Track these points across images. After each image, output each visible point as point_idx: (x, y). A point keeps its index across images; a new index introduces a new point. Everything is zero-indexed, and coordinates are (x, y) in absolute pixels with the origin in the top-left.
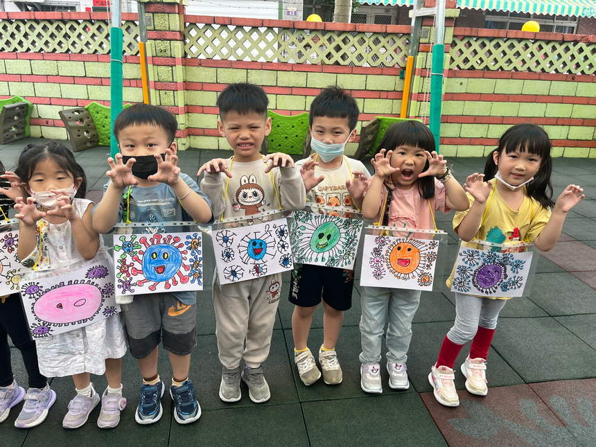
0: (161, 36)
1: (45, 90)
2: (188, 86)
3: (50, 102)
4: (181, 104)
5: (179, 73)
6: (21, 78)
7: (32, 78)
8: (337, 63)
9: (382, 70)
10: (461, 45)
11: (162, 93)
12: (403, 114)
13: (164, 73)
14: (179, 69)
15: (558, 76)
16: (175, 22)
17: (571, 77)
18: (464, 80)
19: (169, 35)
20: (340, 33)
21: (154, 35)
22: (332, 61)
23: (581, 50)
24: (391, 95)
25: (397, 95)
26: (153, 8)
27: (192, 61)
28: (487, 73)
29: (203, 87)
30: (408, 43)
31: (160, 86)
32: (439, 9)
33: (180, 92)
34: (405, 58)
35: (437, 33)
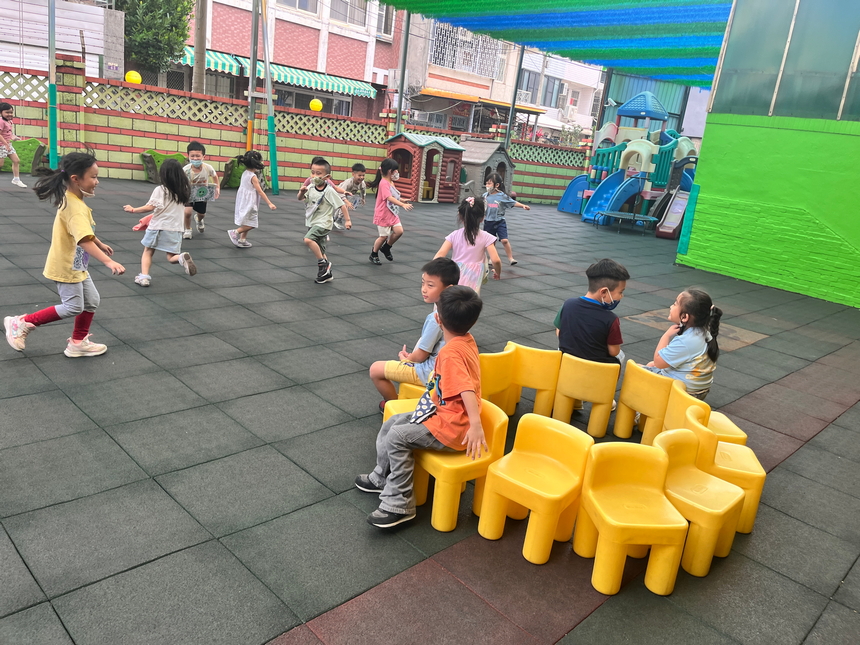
0: (69, 89)
2: (87, 128)
4: (82, 141)
5: (82, 118)
8: (200, 120)
9: (231, 128)
10: (279, 116)
11: (66, 131)
13: (69, 116)
14: (81, 115)
15: (336, 141)
16: (80, 81)
17: (345, 142)
18: (284, 139)
19: (76, 90)
20: (201, 101)
21: (63, 89)
22: (196, 119)
24: (238, 145)
25: (243, 145)
26: (63, 70)
27: (88, 109)
28: (296, 136)
29: (96, 129)
30: (246, 111)
31: (65, 126)
32: (269, 94)
33: (82, 132)
34: (246, 121)
35: (268, 109)
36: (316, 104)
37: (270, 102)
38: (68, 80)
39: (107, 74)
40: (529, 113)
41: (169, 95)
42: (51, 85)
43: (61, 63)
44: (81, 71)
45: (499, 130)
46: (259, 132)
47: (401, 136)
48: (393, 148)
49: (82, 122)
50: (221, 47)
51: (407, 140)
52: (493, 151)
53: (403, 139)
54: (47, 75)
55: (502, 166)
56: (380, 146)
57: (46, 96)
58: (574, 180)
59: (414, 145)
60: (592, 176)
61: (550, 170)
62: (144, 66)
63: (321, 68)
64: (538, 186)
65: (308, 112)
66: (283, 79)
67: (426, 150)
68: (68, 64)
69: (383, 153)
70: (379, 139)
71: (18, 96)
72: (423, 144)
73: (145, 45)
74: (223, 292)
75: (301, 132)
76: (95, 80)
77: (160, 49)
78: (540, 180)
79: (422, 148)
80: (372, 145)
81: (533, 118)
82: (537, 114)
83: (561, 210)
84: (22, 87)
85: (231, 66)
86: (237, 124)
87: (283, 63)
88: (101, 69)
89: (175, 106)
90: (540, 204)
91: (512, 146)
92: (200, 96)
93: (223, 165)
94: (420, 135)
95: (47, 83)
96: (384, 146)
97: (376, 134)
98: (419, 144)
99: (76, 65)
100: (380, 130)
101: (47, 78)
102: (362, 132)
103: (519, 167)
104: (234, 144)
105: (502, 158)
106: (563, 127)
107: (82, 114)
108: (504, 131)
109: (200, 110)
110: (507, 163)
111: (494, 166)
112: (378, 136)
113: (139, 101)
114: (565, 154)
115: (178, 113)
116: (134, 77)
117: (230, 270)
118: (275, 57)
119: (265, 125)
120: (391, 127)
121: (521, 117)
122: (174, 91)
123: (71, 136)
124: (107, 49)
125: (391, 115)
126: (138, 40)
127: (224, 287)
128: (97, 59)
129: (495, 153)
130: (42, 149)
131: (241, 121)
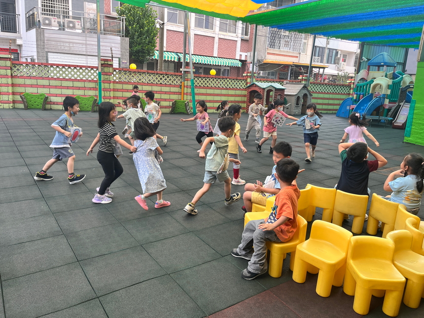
0: (106, 74)
1: (53, 91)
2: (114, 90)
3: (56, 95)
4: (112, 96)
5: (112, 86)
6: (44, 86)
7: (49, 87)
8: (161, 83)
9: (175, 86)
10: (196, 79)
11: (105, 92)
12: (182, 99)
13: (106, 85)
15: (223, 88)
16: (111, 70)
17: (227, 89)
18: (198, 89)
19: (109, 74)
20: (161, 75)
21: (104, 74)
22: (160, 83)
23: (228, 81)
24: (178, 93)
25: (180, 93)
26: (104, 66)
27: (114, 82)
28: (204, 87)
29: (117, 90)
30: (181, 78)
31: (105, 90)
32: (191, 69)
33: (112, 92)
34: (181, 82)
35: (191, 76)
36: (213, 72)
37: (192, 73)
38: (106, 69)
39: (122, 66)
40: (320, 68)
41: (148, 73)
42: (99, 72)
43: (103, 62)
44: (111, 65)
45: (304, 78)
46: (187, 87)
47: (254, 84)
48: (250, 90)
49: (112, 88)
50: (170, 49)
51: (256, 86)
52: (300, 88)
53: (255, 85)
54: (97, 68)
55: (305, 95)
56: (243, 89)
57: (97, 77)
58: (345, 101)
59: (260, 88)
60: (355, 98)
61: (331, 96)
62: (137, 61)
63: (215, 54)
64: (325, 104)
65: (209, 76)
66: (198, 62)
67: (266, 90)
68: (106, 63)
69: (245, 93)
70: (243, 86)
71: (86, 78)
72: (264, 87)
73: (138, 52)
74: (171, 161)
75: (206, 86)
76: (117, 69)
77: (144, 53)
78: (326, 101)
79: (264, 89)
80: (240, 89)
81: (321, 70)
82: (324, 68)
83: (338, 116)
84: (87, 74)
85: (175, 58)
86: (177, 84)
87: (198, 54)
88: (119, 64)
89: (150, 78)
90: (327, 113)
91: (311, 85)
92: (161, 73)
93: (171, 103)
94: (263, 83)
95: (97, 72)
96: (245, 89)
97: (241, 84)
98: (263, 87)
99: (109, 63)
100: (243, 82)
101: (97, 69)
102: (235, 83)
103: (315, 95)
104: (176, 93)
105: (305, 92)
106: (338, 74)
107: (112, 84)
108: (306, 78)
109: (161, 79)
110: (308, 94)
111: (301, 95)
112: (242, 85)
113: (135, 77)
114: (339, 87)
115: (152, 81)
116: (133, 66)
117: (175, 151)
118: (194, 52)
119: (189, 83)
120: (249, 80)
121: (315, 70)
122: (150, 71)
123: (107, 94)
124: (122, 55)
125: (248, 75)
126: (135, 50)
127: (172, 159)
128: (118, 59)
129: (302, 89)
130: (96, 100)
131: (179, 82)
